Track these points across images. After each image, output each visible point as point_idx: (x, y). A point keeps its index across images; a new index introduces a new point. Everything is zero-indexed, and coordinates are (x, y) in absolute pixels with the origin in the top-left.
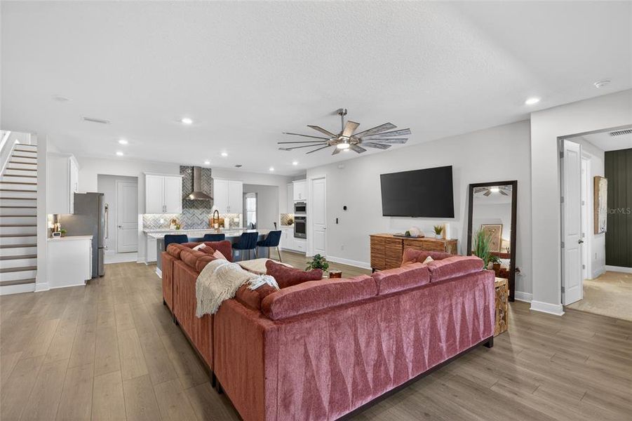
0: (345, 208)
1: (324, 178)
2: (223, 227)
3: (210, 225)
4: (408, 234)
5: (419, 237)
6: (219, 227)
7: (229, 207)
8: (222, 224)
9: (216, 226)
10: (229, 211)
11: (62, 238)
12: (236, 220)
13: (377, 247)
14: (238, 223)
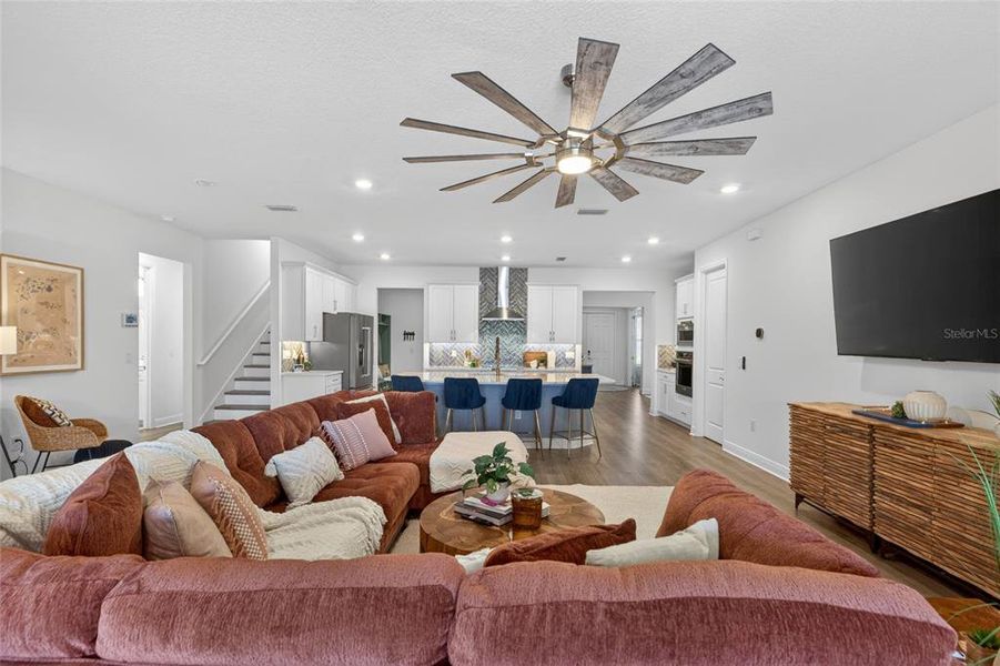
0: (759, 333)
1: (722, 267)
2: (546, 365)
3: (525, 362)
4: (900, 415)
5: (940, 425)
6: (538, 366)
7: (552, 333)
8: (543, 361)
9: (534, 364)
10: (552, 340)
11: (306, 372)
12: (569, 355)
13: (804, 436)
14: (574, 361)
